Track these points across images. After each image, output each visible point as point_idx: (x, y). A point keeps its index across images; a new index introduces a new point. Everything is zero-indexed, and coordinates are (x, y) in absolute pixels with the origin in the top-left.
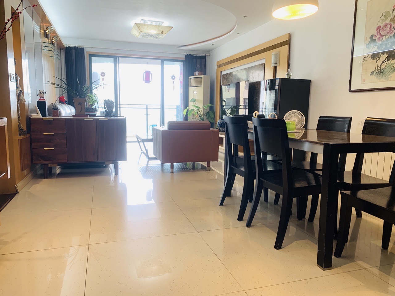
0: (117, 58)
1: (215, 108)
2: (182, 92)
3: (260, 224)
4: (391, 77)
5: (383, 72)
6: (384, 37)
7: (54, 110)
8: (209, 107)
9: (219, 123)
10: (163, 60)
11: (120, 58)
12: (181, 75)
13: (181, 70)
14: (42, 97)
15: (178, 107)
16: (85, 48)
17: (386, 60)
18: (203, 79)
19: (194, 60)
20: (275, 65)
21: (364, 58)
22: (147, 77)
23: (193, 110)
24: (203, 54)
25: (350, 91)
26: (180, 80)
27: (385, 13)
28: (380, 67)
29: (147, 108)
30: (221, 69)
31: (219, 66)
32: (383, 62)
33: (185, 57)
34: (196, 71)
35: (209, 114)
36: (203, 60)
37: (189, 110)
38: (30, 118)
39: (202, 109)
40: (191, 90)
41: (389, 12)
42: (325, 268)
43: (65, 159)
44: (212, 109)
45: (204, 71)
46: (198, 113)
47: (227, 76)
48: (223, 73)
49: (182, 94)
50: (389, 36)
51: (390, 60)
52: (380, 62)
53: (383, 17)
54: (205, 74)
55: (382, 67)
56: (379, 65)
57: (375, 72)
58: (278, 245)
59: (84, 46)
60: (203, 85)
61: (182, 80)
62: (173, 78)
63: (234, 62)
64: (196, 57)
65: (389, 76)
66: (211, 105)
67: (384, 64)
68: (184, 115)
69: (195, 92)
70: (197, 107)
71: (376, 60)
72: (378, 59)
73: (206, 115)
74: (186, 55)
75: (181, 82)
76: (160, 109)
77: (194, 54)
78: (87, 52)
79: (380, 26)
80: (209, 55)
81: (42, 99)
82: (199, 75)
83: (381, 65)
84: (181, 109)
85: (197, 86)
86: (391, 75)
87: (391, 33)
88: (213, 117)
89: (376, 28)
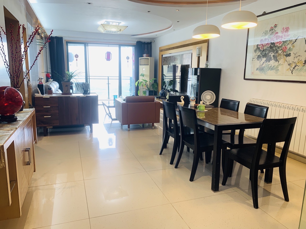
0: (87, 44)
1: (158, 81)
2: (134, 68)
3: (183, 166)
4: (268, 73)
5: (263, 69)
6: (264, 46)
7: (49, 90)
8: (154, 81)
9: (160, 93)
10: (120, 45)
11: (88, 44)
12: (133, 56)
13: (133, 52)
14: (41, 81)
15: (131, 78)
16: (63, 37)
17: (265, 62)
18: (149, 60)
19: (143, 45)
20: (199, 56)
21: (253, 58)
22: (109, 56)
23: (142, 82)
24: (149, 41)
25: (245, 79)
26: (132, 59)
27: (265, 31)
28: (262, 66)
29: (108, 79)
30: (162, 53)
31: (161, 51)
32: (263, 63)
33: (136, 43)
34: (144, 54)
35: (154, 85)
36: (149, 45)
37: (139, 82)
38: (34, 97)
39: (149, 82)
40: (141, 67)
41: (268, 31)
42: (215, 191)
43: (58, 123)
44: (156, 81)
45: (150, 54)
46: (146, 85)
47: (166, 58)
48: (164, 56)
49: (134, 69)
50: (267, 47)
51: (267, 62)
52: (262, 62)
53: (264, 34)
54: (151, 56)
55: (263, 66)
56: (261, 64)
57: (259, 69)
58: (192, 179)
59: (63, 36)
60: (149, 64)
61: (134, 59)
62: (128, 58)
63: (172, 49)
64: (144, 43)
65: (267, 72)
66: (155, 79)
67: (264, 64)
68: (136, 86)
69: (144, 69)
70: (145, 80)
71: (259, 61)
72: (261, 60)
73: (152, 86)
74: (137, 42)
75: (133, 61)
76: (118, 80)
77: (143, 41)
78: (65, 40)
79: (262, 39)
80: (154, 41)
81: (41, 83)
82: (146, 56)
83: (262, 65)
84: (134, 80)
85: (145, 64)
86: (268, 72)
87: (268, 45)
88: (157, 87)
89: (260, 40)
